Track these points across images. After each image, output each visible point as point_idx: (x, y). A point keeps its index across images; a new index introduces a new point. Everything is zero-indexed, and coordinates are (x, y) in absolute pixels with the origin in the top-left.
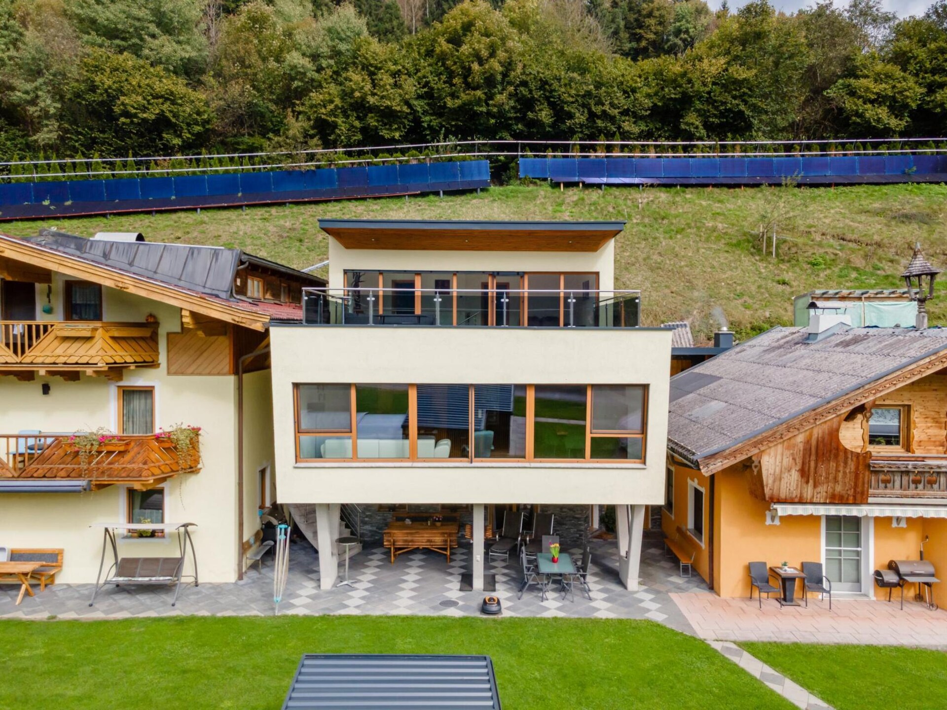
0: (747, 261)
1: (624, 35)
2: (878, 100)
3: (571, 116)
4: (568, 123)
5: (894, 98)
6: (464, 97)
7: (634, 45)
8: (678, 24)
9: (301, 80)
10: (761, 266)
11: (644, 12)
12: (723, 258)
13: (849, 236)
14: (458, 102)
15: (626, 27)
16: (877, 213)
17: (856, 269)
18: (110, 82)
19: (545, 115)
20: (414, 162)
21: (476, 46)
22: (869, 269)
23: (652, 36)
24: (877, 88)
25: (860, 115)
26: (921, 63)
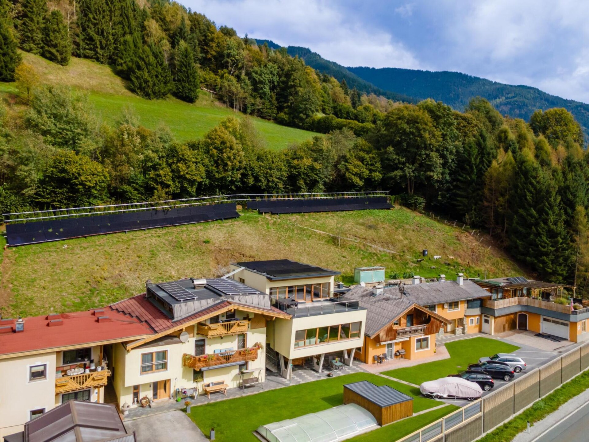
0: (333, 248)
1: (198, 49)
2: (356, 174)
3: (260, 181)
4: (259, 184)
5: (360, 175)
6: (223, 174)
7: (204, 55)
8: (229, 51)
9: (152, 162)
10: (337, 249)
11: (209, 38)
12: (326, 247)
13: (357, 235)
14: (221, 176)
15: (199, 44)
16: (363, 224)
17: (362, 250)
18: (74, 170)
19: (251, 181)
20: (208, 204)
21: (229, 154)
22: (365, 250)
23: (214, 53)
24: (355, 170)
25: (351, 180)
26: (368, 162)
